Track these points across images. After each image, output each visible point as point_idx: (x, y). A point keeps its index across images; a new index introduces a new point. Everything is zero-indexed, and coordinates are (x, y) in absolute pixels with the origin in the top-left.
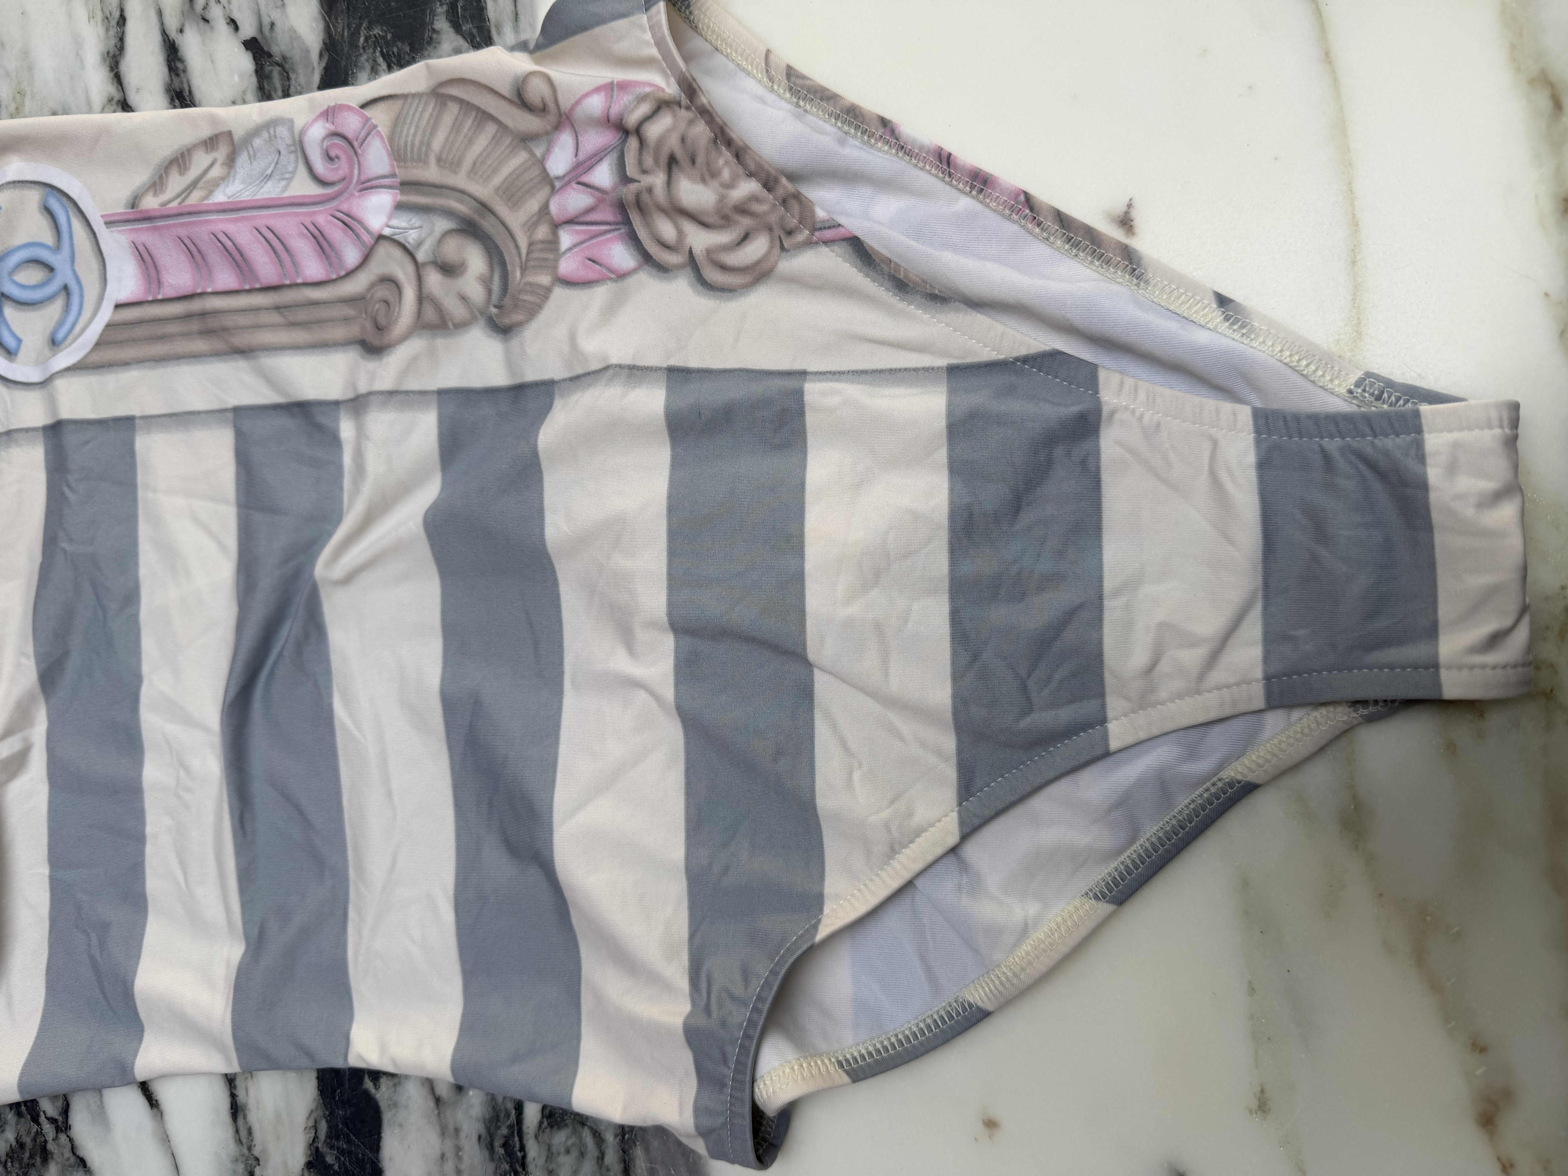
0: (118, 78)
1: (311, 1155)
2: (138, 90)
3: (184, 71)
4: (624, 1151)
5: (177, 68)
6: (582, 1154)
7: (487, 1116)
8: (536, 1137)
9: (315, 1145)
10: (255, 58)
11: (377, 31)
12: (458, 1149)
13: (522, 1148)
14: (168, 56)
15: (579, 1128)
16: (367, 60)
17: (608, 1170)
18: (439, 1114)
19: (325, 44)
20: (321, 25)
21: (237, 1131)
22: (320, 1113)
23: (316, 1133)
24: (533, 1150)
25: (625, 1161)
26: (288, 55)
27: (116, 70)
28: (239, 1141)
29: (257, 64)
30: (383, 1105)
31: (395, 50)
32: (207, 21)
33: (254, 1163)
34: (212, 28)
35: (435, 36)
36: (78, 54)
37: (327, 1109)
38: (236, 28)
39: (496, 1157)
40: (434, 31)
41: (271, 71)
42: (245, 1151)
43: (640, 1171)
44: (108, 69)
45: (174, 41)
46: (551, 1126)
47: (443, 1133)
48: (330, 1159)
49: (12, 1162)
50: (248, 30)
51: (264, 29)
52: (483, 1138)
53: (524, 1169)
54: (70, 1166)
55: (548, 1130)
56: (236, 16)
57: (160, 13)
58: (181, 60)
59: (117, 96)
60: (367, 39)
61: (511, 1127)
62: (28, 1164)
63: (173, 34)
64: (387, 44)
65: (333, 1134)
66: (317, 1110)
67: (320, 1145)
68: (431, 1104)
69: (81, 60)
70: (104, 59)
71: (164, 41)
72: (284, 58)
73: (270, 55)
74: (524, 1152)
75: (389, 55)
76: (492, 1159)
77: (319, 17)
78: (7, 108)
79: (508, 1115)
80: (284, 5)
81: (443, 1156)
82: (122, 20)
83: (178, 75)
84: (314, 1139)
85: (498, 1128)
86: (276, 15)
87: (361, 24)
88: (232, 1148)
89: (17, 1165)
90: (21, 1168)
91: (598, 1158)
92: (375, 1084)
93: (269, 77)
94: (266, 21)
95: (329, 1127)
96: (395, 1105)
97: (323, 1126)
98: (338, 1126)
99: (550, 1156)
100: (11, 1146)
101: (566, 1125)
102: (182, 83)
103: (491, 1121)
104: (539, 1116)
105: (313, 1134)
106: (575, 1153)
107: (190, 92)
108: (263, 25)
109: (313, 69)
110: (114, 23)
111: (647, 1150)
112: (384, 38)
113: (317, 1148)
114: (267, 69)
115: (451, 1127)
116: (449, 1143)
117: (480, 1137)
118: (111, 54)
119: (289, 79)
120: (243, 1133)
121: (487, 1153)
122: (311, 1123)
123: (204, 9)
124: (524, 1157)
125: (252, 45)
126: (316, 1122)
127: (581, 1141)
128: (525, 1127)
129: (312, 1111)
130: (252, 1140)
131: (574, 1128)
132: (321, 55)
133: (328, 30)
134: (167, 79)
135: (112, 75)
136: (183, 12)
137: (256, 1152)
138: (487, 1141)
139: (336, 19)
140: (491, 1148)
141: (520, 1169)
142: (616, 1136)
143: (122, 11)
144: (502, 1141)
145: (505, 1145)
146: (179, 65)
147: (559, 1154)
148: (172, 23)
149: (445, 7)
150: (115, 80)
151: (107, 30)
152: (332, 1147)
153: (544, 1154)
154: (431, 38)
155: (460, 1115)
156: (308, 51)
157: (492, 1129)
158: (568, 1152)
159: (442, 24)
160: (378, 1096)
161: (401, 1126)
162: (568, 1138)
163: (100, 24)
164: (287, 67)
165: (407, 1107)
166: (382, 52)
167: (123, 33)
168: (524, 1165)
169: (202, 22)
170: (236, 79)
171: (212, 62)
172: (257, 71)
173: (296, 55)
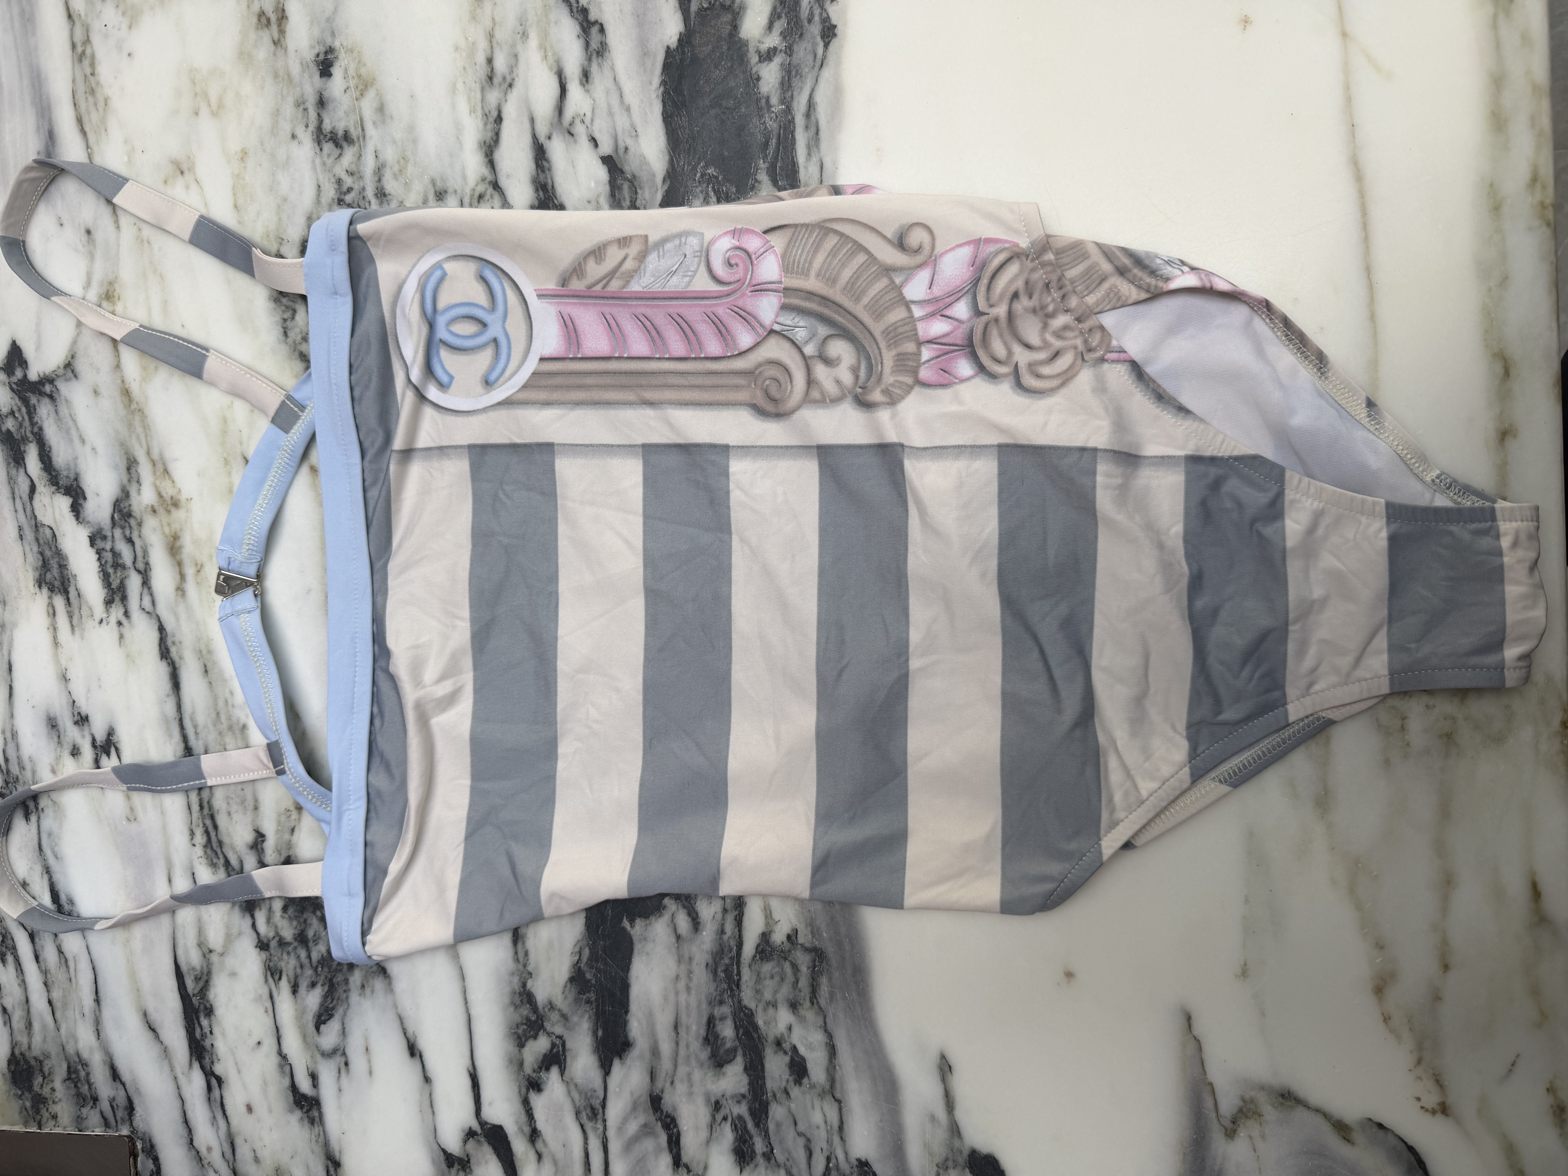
0: (491, 164)
1: (575, 972)
2: (508, 176)
3: (549, 169)
4: (813, 978)
5: (544, 166)
6: (782, 980)
7: (715, 950)
8: (750, 966)
9: (579, 965)
10: (609, 171)
11: (711, 171)
12: (690, 972)
13: (739, 973)
14: (537, 155)
15: (782, 961)
16: (702, 192)
17: (800, 991)
18: (678, 947)
19: (668, 172)
20: (667, 158)
21: (516, 953)
22: (585, 942)
23: (580, 957)
24: (747, 975)
25: (813, 986)
26: (637, 174)
27: (490, 157)
28: (517, 960)
29: (611, 176)
30: (635, 939)
31: (724, 189)
32: (573, 135)
33: (528, 976)
34: (575, 141)
35: (756, 184)
36: (458, 138)
37: (591, 940)
38: (596, 145)
39: (718, 979)
40: (756, 180)
41: (622, 184)
42: (521, 967)
43: (823, 993)
44: (483, 155)
45: (542, 145)
46: (762, 959)
47: (679, 961)
48: (588, 976)
49: (322, 968)
50: (606, 148)
51: (619, 151)
52: (710, 965)
53: (738, 988)
54: (373, 972)
55: (760, 961)
56: (597, 136)
57: (532, 121)
58: (547, 160)
59: (490, 177)
60: (703, 175)
61: (731, 958)
62: (336, 969)
63: (542, 139)
64: (719, 183)
65: (594, 957)
66: (582, 940)
67: (582, 965)
68: (673, 940)
69: (460, 143)
70: (481, 147)
71: (534, 142)
72: (634, 176)
73: (622, 172)
74: (740, 976)
75: (719, 191)
76: (715, 980)
77: (666, 151)
78: (391, 168)
79: (731, 950)
80: (637, 136)
81: (677, 977)
82: (499, 119)
83: (543, 171)
84: (578, 961)
85: (722, 958)
86: (629, 142)
87: (699, 163)
88: (510, 964)
89: (326, 969)
90: (330, 972)
91: (794, 982)
92: (631, 924)
93: (620, 188)
94: (621, 145)
95: (591, 953)
96: (645, 939)
97: (586, 952)
98: (598, 952)
99: (759, 979)
100: (322, 955)
101: (773, 959)
102: (546, 178)
103: (717, 953)
104: (754, 951)
105: (578, 957)
106: (777, 978)
107: (553, 187)
108: (619, 148)
109: (657, 189)
110: (492, 120)
111: (830, 979)
112: (717, 178)
113: (580, 967)
114: (619, 182)
115: (686, 957)
116: (683, 967)
117: (707, 964)
118: (487, 144)
119: (636, 193)
120: (521, 955)
121: (711, 976)
122: (577, 949)
123: (571, 125)
124: (739, 980)
125: (608, 161)
126: (581, 949)
127: (782, 971)
128: (742, 960)
129: (579, 941)
130: (528, 960)
131: (778, 961)
132: (664, 181)
133: (671, 162)
134: (534, 172)
135: (486, 160)
136: (552, 124)
137: (530, 968)
138: (713, 968)
139: (679, 155)
140: (715, 973)
141: (735, 988)
142: (808, 968)
143: (500, 112)
144: (723, 968)
145: (726, 971)
146: (545, 164)
147: (765, 978)
148: (542, 131)
149: (767, 165)
150: (489, 166)
151: (486, 124)
152: (591, 967)
153: (754, 978)
154: (754, 186)
155: (694, 949)
156: (654, 175)
157: (717, 959)
158: (772, 977)
159: (763, 177)
160: (632, 932)
161: (648, 954)
162: (773, 968)
163: (479, 119)
164: (636, 184)
165: (654, 941)
166: (713, 188)
167: (499, 129)
168: (738, 986)
169: (567, 135)
170: (593, 184)
171: (574, 167)
172: (610, 182)
173: (643, 176)
